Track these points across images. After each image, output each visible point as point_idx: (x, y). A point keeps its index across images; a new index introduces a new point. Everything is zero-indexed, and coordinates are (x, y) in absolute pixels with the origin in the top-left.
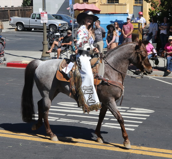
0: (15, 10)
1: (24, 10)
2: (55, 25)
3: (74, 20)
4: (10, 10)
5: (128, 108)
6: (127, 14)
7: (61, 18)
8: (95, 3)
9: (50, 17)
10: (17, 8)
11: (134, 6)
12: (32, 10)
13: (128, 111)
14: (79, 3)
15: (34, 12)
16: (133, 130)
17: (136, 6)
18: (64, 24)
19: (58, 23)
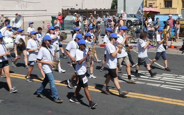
0: (106, 11)
1: (112, 11)
2: (131, 21)
3: (143, 18)
4: (103, 11)
5: (177, 75)
6: (177, 15)
7: (135, 17)
8: (157, 7)
9: (128, 16)
10: (107, 10)
11: (182, 9)
12: (116, 11)
13: (177, 77)
14: (147, 7)
15: (118, 13)
16: (180, 90)
17: (183, 9)
18: (137, 20)
19: (133, 19)
